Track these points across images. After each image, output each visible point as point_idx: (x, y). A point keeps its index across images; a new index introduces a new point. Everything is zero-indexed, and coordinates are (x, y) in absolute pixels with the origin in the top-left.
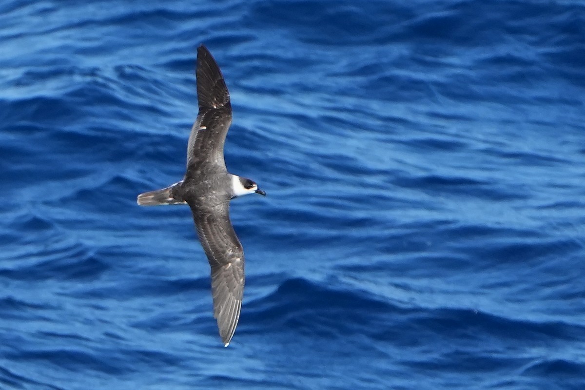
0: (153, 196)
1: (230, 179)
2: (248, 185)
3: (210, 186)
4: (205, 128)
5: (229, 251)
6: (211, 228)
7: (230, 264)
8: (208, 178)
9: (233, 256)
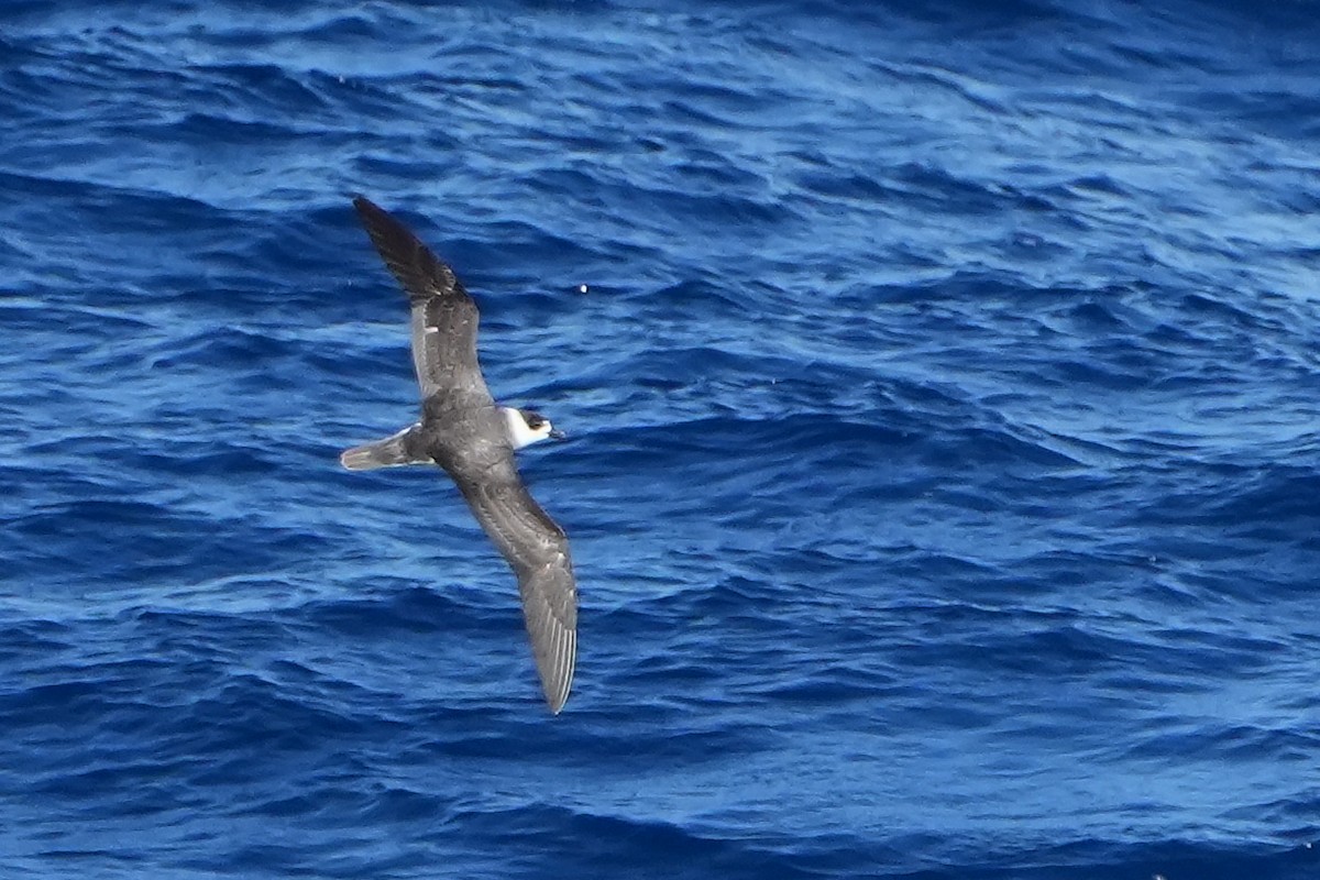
0: (367, 453)
1: (504, 415)
2: (534, 423)
3: (473, 430)
4: (435, 329)
5: (544, 541)
6: (498, 506)
7: (548, 566)
8: (467, 416)
9: (551, 551)
